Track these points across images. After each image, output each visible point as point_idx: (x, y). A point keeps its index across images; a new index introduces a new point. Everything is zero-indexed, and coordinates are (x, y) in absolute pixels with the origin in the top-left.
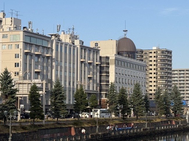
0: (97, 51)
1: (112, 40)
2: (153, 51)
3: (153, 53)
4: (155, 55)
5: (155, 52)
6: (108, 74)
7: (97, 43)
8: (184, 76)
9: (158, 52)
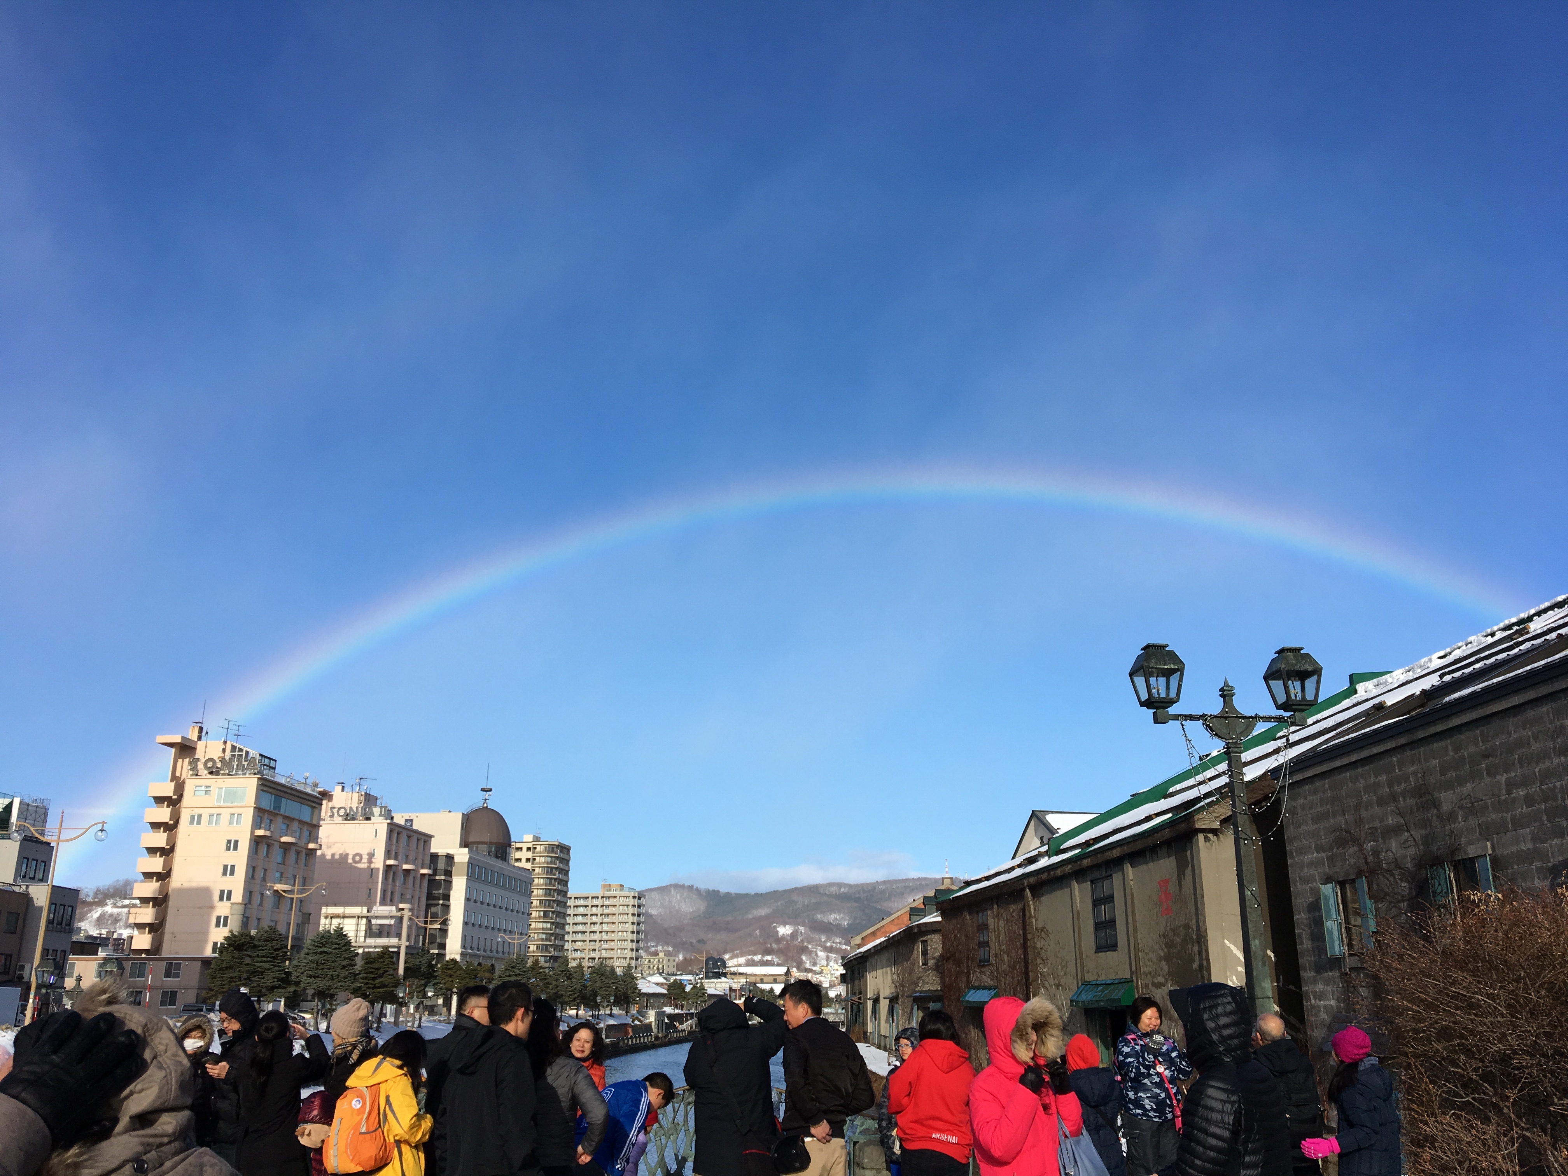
0: (426, 838)
1: (450, 812)
2: (524, 846)
3: (524, 849)
4: (529, 855)
5: (529, 849)
6: (447, 902)
7: (412, 820)
8: (585, 913)
9: (538, 847)
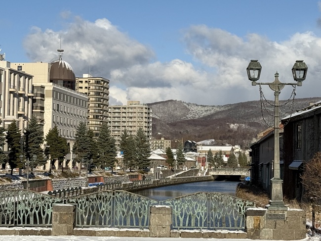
0: (30, 77)
1: (41, 62)
2: (84, 80)
4: (87, 85)
5: (86, 82)
6: (42, 111)
8: (119, 116)
9: (91, 81)
